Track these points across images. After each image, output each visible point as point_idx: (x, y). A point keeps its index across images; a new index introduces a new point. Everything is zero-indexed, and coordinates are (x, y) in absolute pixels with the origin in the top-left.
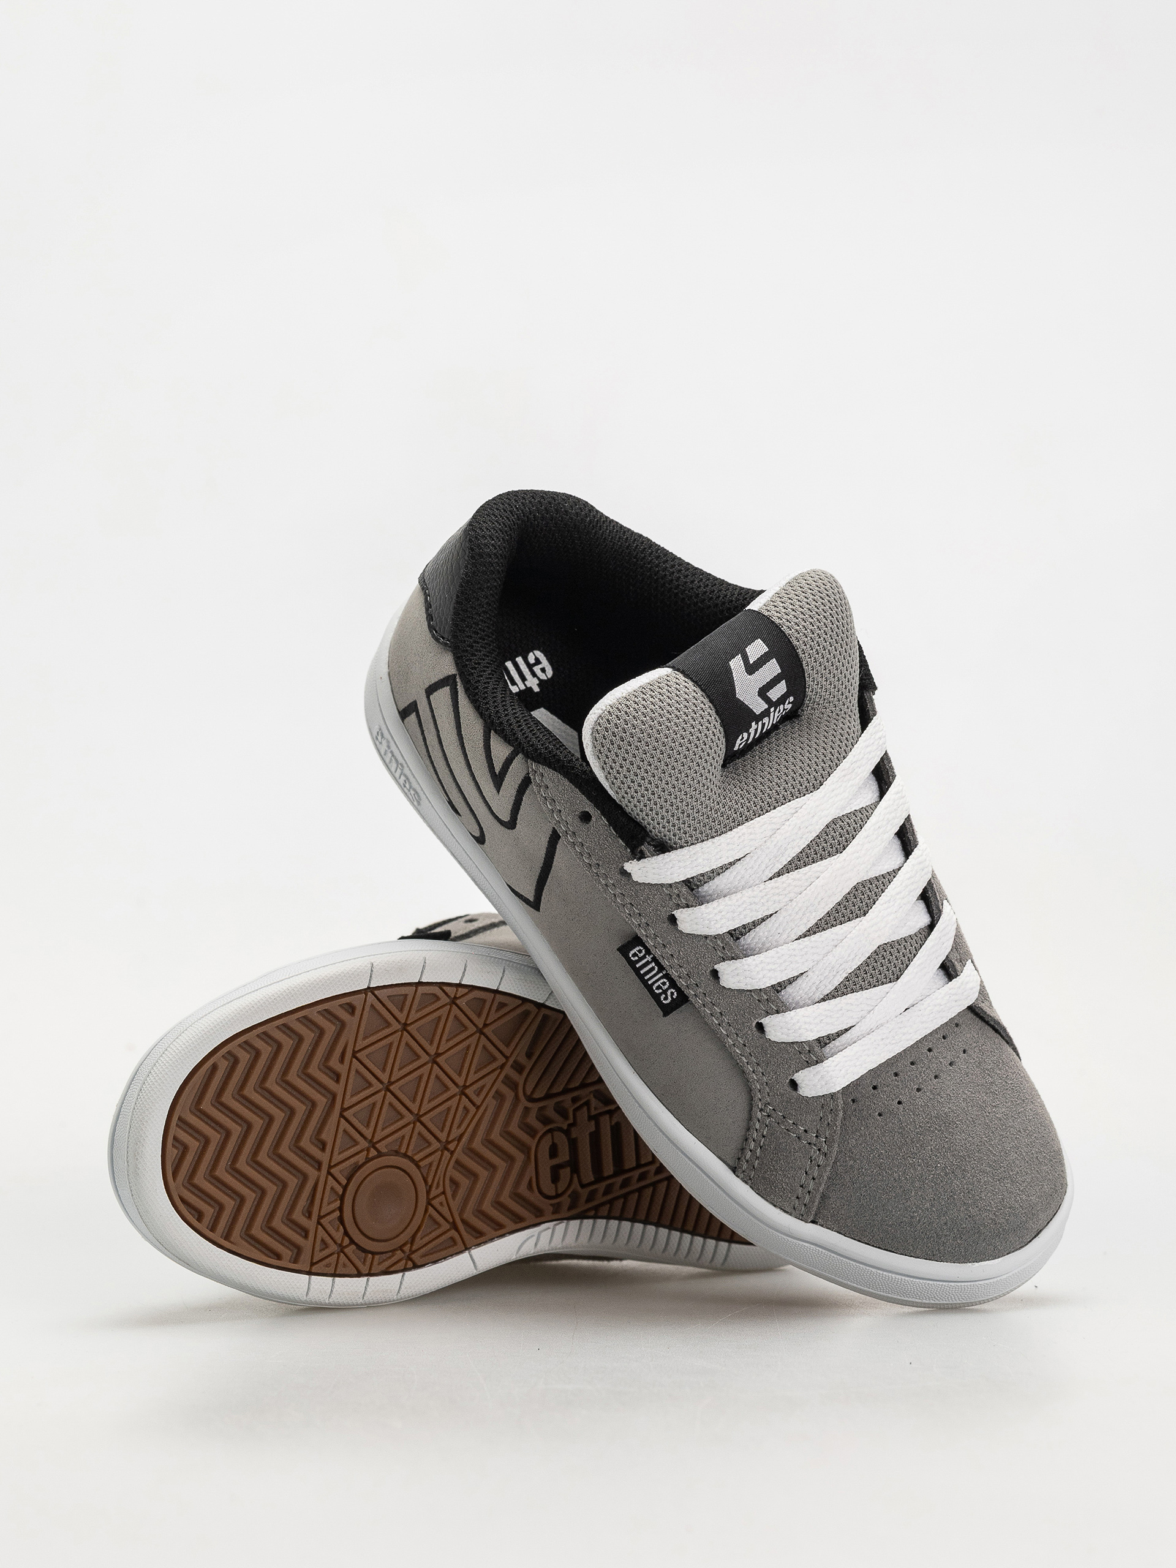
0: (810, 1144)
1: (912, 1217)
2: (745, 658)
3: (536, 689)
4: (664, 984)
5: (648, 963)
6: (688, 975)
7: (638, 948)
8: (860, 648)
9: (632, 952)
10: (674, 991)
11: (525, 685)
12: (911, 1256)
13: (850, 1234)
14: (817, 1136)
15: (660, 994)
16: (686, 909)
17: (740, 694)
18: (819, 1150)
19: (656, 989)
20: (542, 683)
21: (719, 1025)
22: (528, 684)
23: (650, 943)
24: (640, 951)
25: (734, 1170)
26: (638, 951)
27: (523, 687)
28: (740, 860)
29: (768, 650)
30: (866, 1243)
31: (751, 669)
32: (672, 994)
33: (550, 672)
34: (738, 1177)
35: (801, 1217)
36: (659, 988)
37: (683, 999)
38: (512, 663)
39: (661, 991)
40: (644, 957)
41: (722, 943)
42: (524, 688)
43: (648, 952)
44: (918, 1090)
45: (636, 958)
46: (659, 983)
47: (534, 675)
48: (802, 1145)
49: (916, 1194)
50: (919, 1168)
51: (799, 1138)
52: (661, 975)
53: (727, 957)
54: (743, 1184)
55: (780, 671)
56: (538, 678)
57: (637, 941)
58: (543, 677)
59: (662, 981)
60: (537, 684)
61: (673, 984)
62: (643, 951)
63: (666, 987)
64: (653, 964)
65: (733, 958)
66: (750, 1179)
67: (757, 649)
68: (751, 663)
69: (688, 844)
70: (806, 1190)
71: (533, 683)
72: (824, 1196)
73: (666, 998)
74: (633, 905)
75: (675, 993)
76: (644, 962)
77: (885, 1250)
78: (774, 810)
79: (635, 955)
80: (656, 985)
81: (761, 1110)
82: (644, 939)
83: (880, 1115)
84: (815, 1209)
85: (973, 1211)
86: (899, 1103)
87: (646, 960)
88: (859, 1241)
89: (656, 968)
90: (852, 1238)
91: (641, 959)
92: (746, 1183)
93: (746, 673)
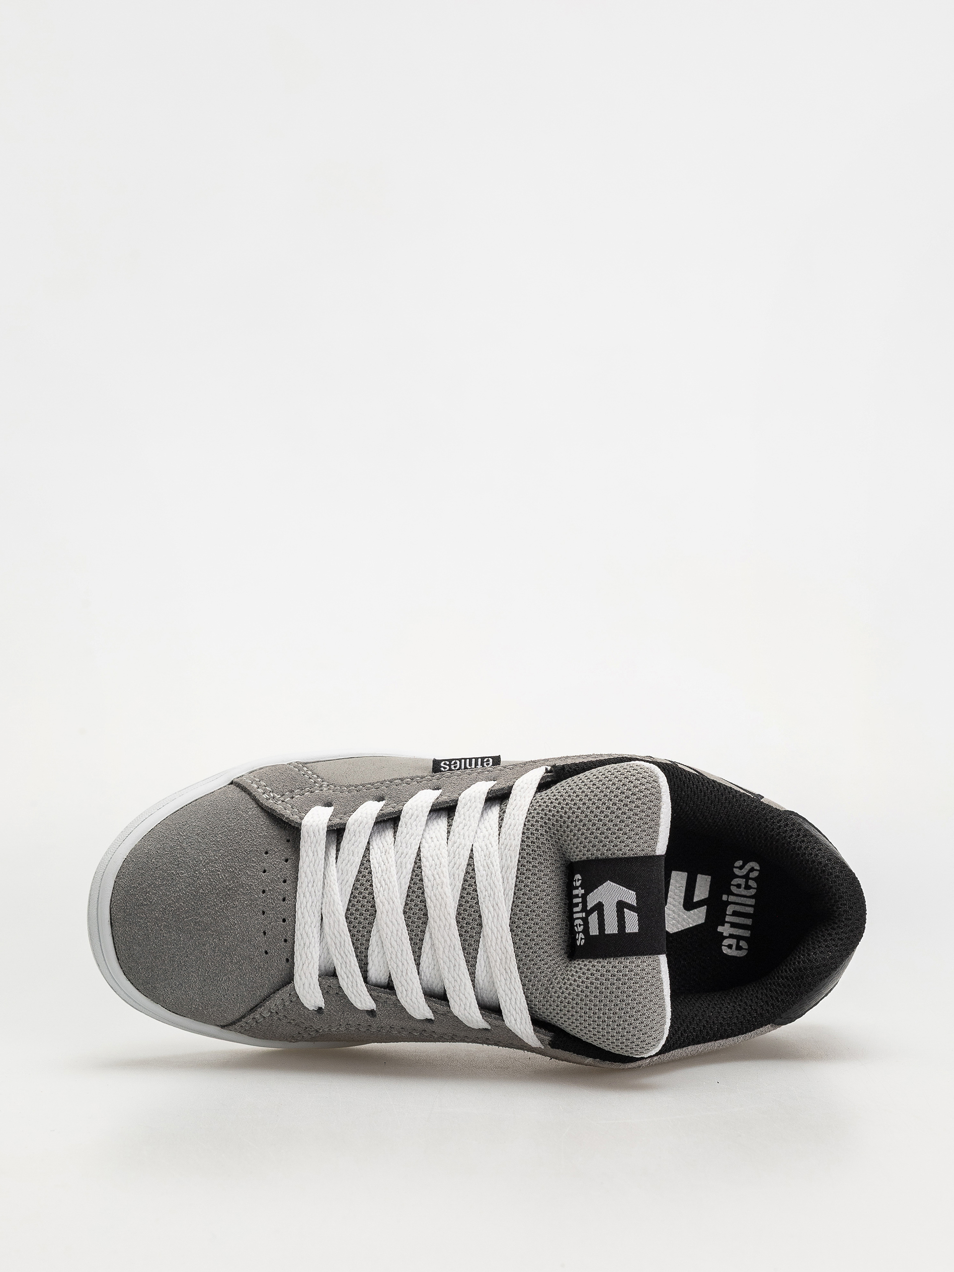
2: (631, 907)
3: (720, 929)
11: (728, 922)
17: (609, 885)
20: (722, 937)
22: (727, 926)
27: (728, 919)
28: (499, 835)
29: (627, 932)
31: (621, 906)
33: (725, 950)
38: (748, 925)
42: (726, 920)
47: (731, 936)
55: (606, 933)
56: (726, 937)
58: (726, 942)
60: (723, 933)
67: (632, 924)
68: (625, 909)
71: (725, 930)
78: (515, 876)
93: (620, 899)
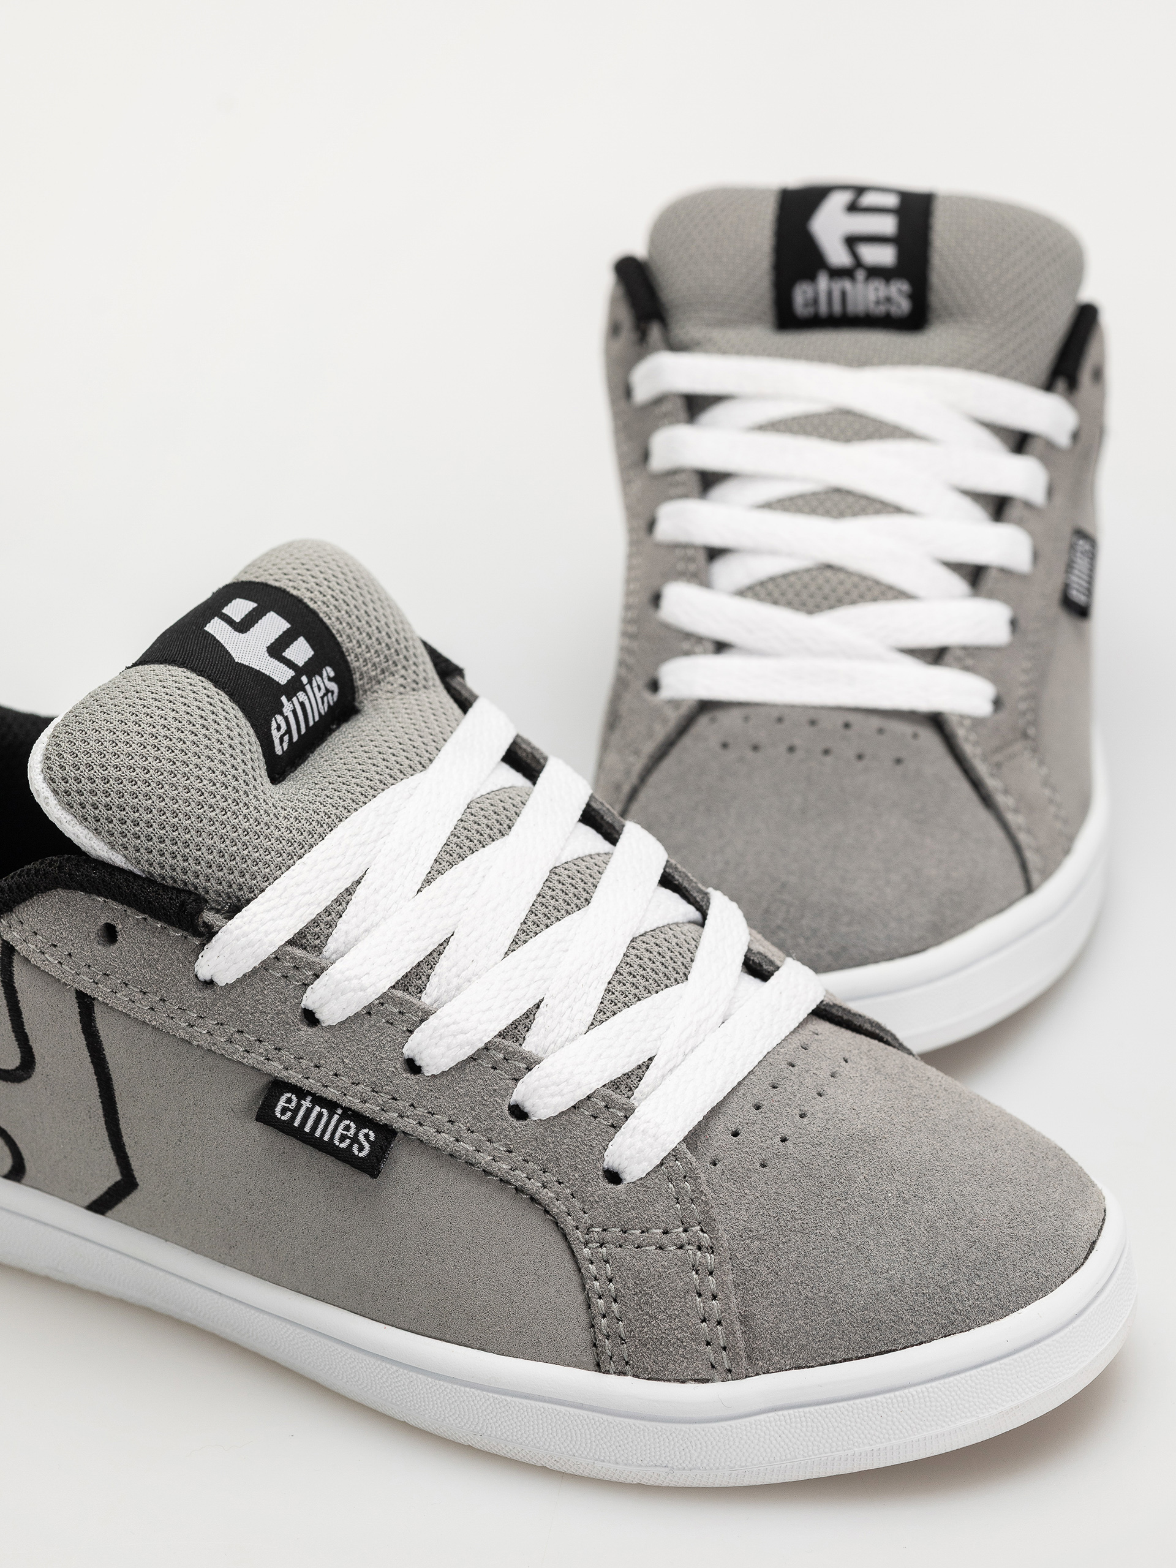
0: (681, 1247)
1: (889, 1280)
4: (347, 1128)
5: (309, 1111)
6: (373, 1091)
7: (283, 1098)
8: (425, 644)
9: (278, 1109)
10: (366, 1131)
12: (921, 1343)
13: (814, 1358)
14: (685, 1231)
15: (350, 1146)
16: (316, 982)
17: (241, 657)
18: (699, 1248)
19: (340, 1142)
21: (457, 1140)
23: (294, 1077)
24: (289, 1101)
25: (598, 1367)
26: (286, 1103)
28: (358, 881)
30: (845, 1360)
32: (367, 1136)
34: (607, 1372)
35: (730, 1374)
36: (343, 1138)
37: (386, 1134)
39: (348, 1141)
40: (299, 1106)
41: (395, 1006)
43: (301, 1093)
44: (802, 1116)
45: (289, 1114)
46: (340, 1131)
48: (671, 1255)
49: (878, 1245)
50: (861, 1209)
51: (661, 1248)
52: (336, 1117)
53: (413, 1025)
54: (622, 1378)
57: (278, 1087)
59: (342, 1126)
61: (362, 1121)
62: (294, 1097)
63: (352, 1131)
64: (317, 1108)
65: (422, 1021)
66: (627, 1363)
69: (269, 879)
70: (713, 1323)
72: (745, 1317)
73: (361, 1148)
74: (242, 1032)
75: (371, 1133)
76: (301, 1113)
77: (877, 1354)
79: (284, 1110)
80: (337, 1136)
81: (586, 1244)
82: (283, 1075)
83: (763, 1166)
84: (741, 1344)
85: (976, 1234)
86: (784, 1140)
87: (303, 1109)
88: (834, 1362)
89: (325, 1111)
90: (821, 1365)
91: (295, 1112)
92: (624, 1374)
